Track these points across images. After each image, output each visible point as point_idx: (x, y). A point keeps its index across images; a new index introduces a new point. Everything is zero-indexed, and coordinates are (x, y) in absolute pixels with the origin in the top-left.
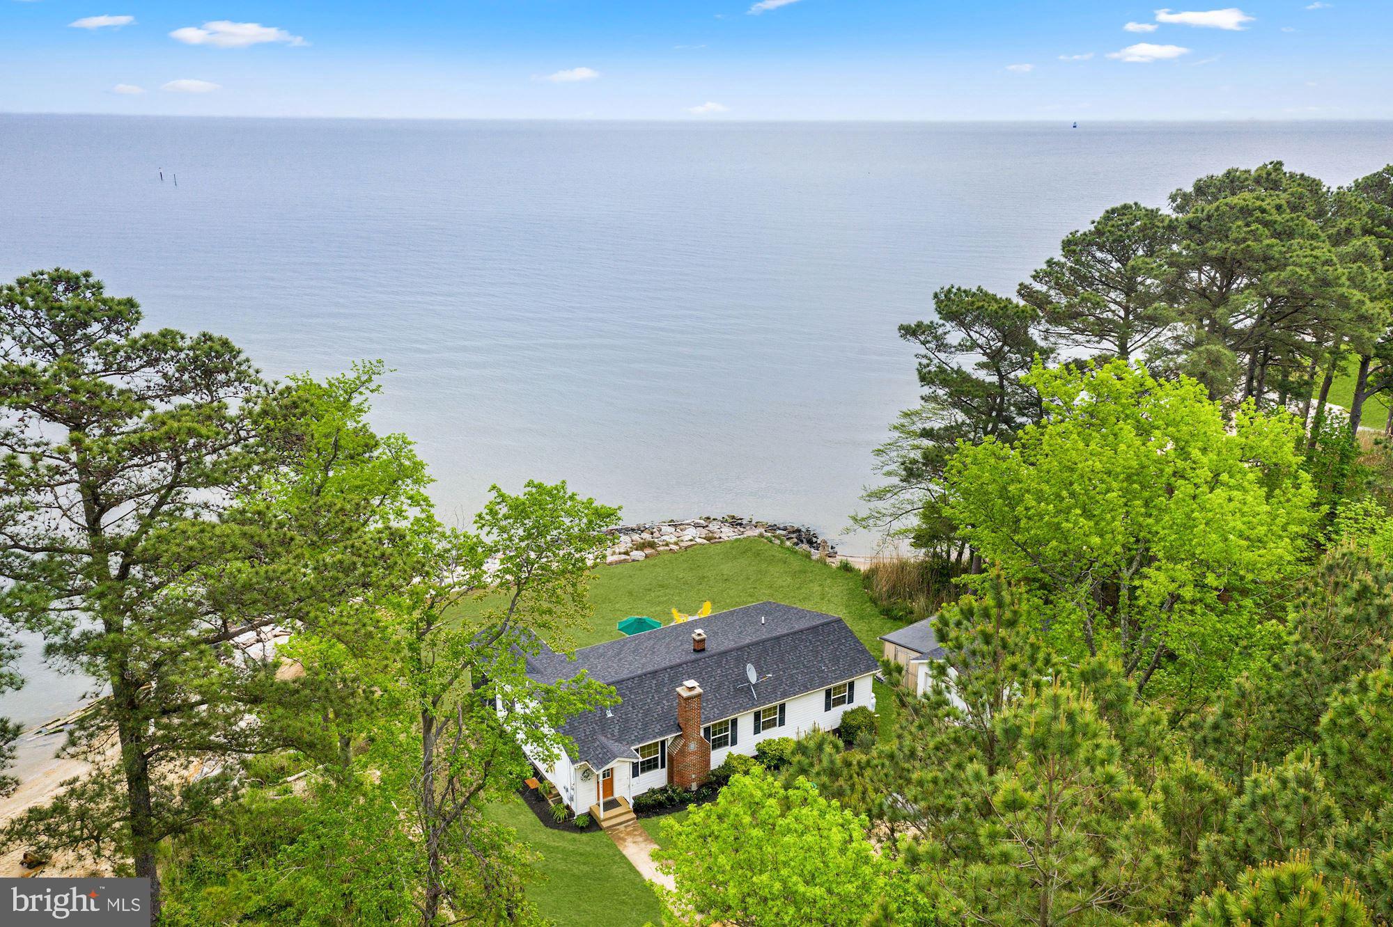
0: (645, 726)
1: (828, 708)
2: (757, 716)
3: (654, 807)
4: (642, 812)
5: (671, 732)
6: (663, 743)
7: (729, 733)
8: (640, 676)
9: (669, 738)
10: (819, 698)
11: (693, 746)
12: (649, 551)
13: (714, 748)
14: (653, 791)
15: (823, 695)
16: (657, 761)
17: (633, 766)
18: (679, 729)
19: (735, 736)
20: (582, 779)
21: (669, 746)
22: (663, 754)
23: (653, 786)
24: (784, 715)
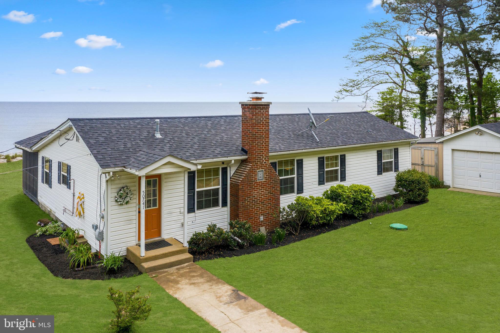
1: (380, 172)
2: (321, 162)
4: (201, 252)
5: (235, 155)
6: (225, 168)
7: (295, 176)
9: (234, 159)
11: (260, 175)
15: (375, 155)
16: (218, 194)
17: (188, 193)
18: (244, 154)
19: (300, 181)
20: (116, 201)
21: (231, 175)
22: (224, 187)
23: (214, 223)
24: (345, 169)
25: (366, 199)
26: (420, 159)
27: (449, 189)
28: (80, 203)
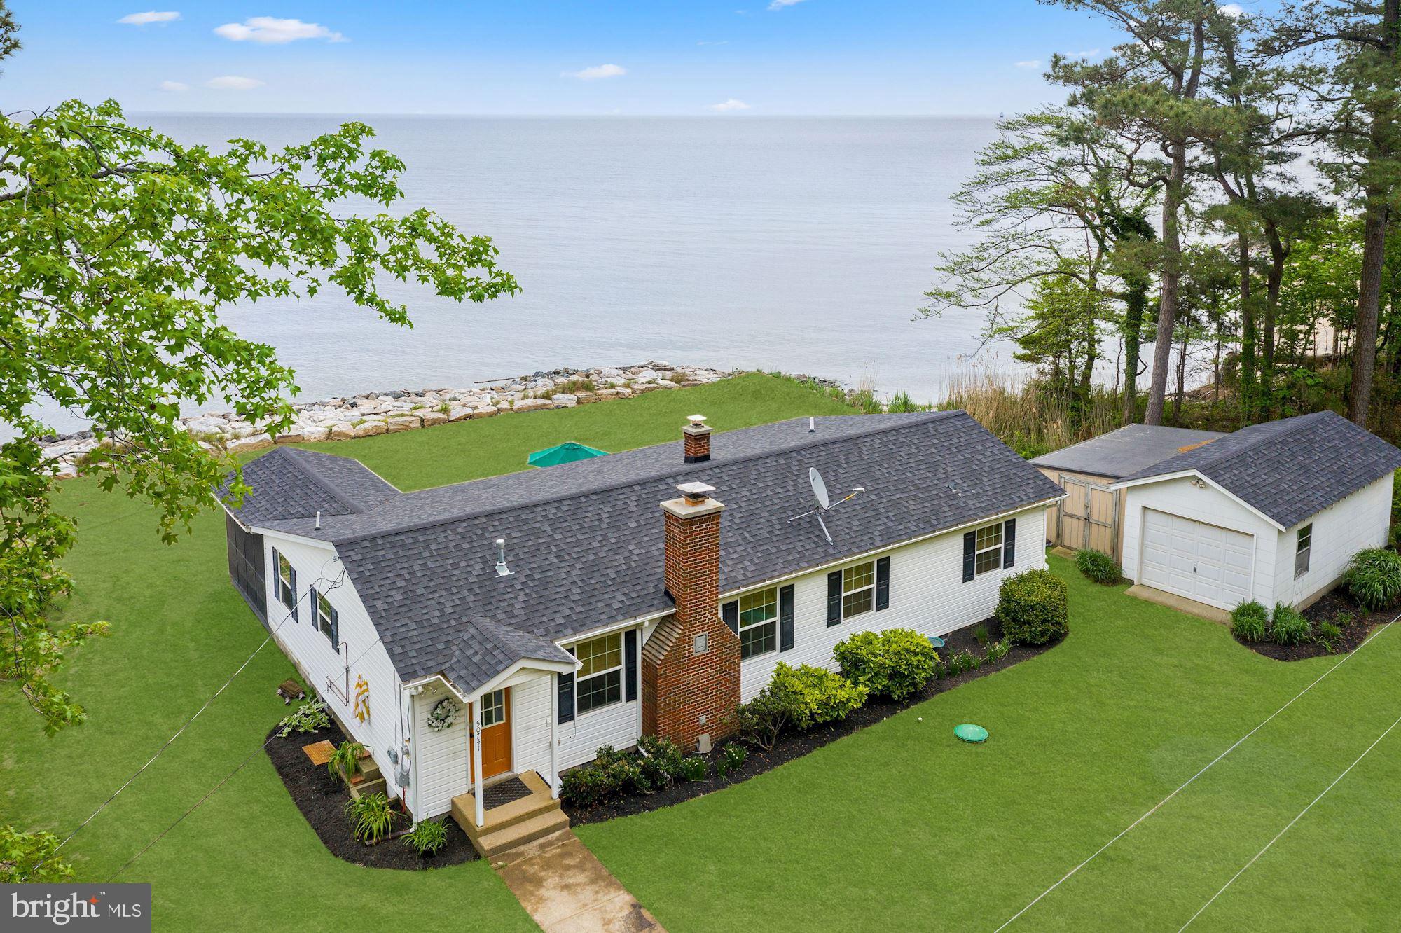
0: (589, 596)
1: (968, 575)
2: (834, 582)
3: (613, 793)
4: (584, 807)
5: (651, 608)
6: (631, 636)
7: (777, 619)
8: (573, 498)
9: (647, 620)
10: (951, 552)
11: (701, 644)
12: (582, 394)
13: (746, 653)
14: (607, 755)
15: (958, 543)
16: (618, 681)
17: (559, 689)
18: (670, 603)
19: (788, 627)
20: (430, 725)
21: (644, 642)
22: (631, 666)
23: (609, 744)
24: (888, 585)
25: (917, 667)
26: (1082, 508)
27: (1132, 589)
28: (361, 698)
